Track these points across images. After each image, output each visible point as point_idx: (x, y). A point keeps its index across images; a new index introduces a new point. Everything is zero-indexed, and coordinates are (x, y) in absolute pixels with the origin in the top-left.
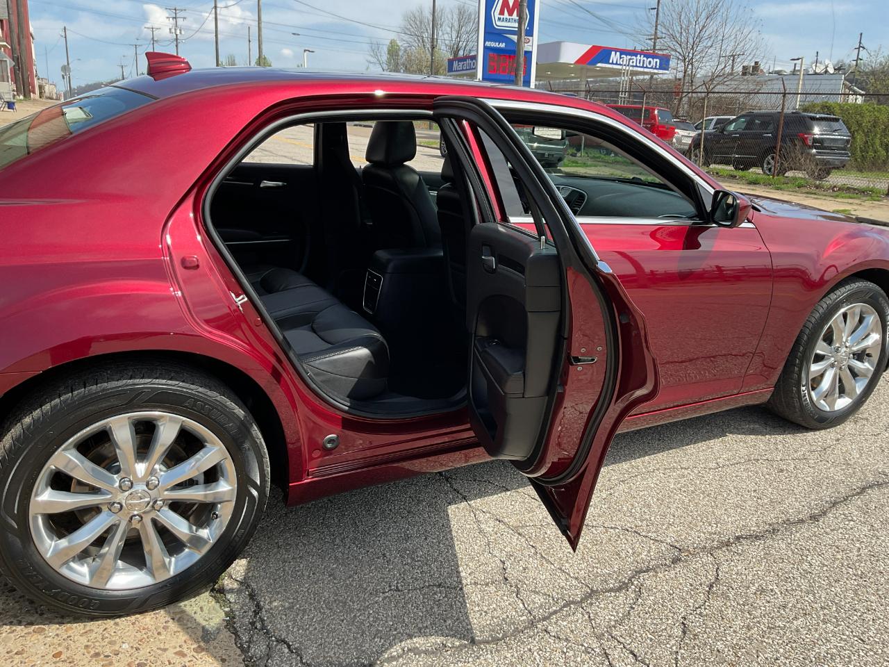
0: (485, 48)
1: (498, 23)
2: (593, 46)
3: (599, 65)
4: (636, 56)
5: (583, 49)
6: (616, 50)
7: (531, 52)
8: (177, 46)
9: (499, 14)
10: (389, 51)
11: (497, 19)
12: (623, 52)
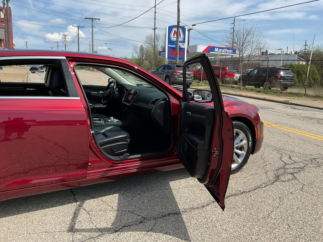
0: (168, 47)
1: (173, 39)
2: (209, 47)
3: (211, 52)
4: (224, 49)
5: (205, 47)
6: (217, 47)
7: (185, 48)
8: (65, 48)
9: (173, 36)
10: (140, 49)
11: (172, 37)
12: (219, 48)
